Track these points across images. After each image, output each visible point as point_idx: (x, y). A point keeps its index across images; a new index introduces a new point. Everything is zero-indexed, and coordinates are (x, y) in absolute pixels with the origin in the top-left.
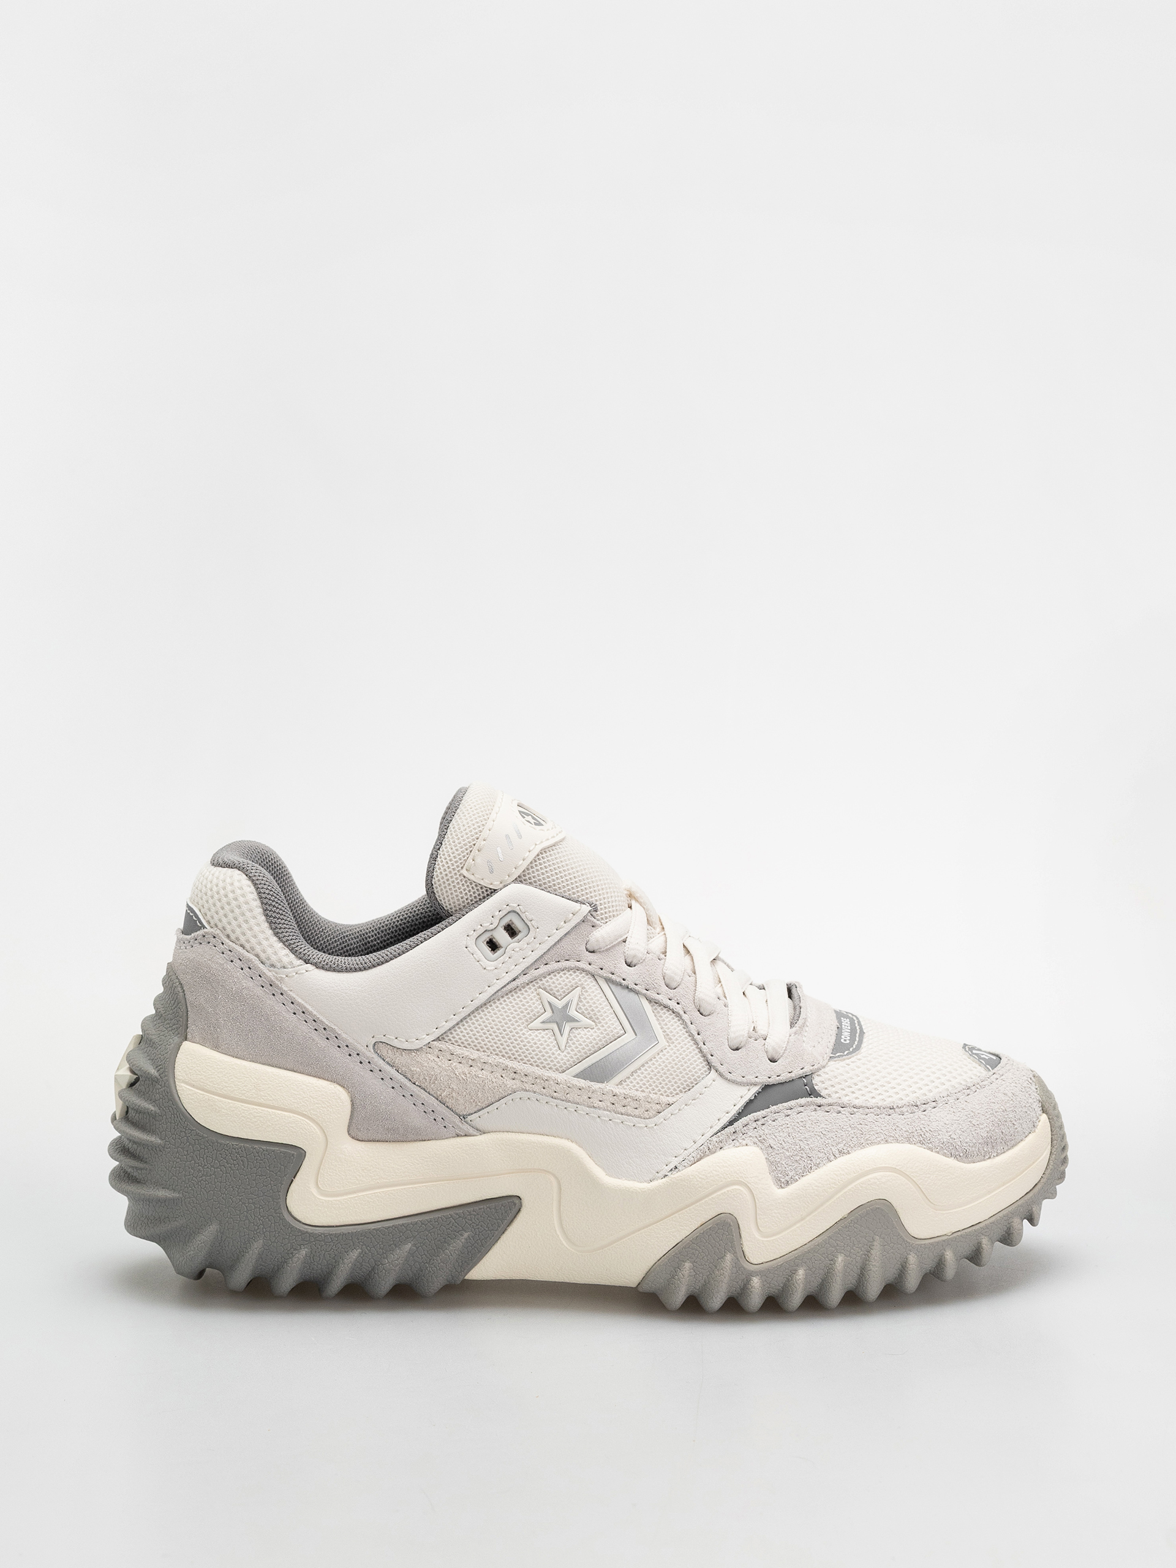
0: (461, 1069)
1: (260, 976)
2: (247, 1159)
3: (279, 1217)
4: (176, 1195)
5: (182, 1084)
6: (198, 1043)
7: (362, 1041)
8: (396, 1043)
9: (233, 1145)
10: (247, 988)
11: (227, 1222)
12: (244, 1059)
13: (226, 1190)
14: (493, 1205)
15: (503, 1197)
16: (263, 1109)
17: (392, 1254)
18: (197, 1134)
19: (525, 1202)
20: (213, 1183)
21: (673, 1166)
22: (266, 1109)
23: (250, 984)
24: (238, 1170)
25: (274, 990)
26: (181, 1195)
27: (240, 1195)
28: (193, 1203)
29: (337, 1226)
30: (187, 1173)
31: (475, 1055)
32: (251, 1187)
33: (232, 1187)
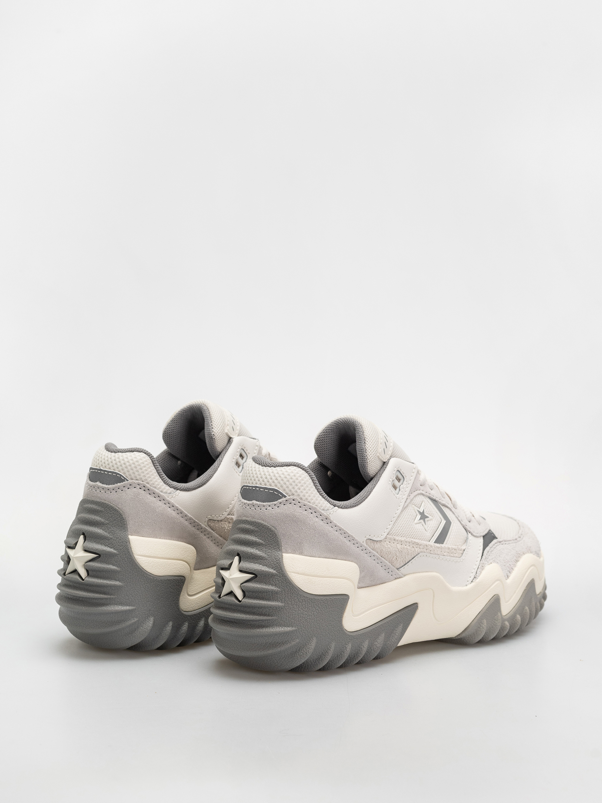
0: (399, 546)
1: (320, 515)
2: (328, 604)
3: (341, 630)
4: (294, 628)
5: (292, 574)
6: (291, 553)
7: (361, 539)
8: (374, 539)
9: (321, 599)
10: (316, 522)
11: (320, 637)
12: (315, 557)
13: (319, 621)
14: (410, 609)
15: (412, 604)
16: (332, 579)
17: (378, 639)
18: (304, 597)
19: (419, 605)
20: (313, 619)
21: (473, 577)
22: (334, 579)
23: (317, 519)
24: (324, 610)
25: (328, 521)
26: (297, 628)
27: (326, 622)
28: (304, 631)
29: (359, 630)
30: (300, 617)
31: (403, 539)
32: (330, 618)
33: (322, 619)
